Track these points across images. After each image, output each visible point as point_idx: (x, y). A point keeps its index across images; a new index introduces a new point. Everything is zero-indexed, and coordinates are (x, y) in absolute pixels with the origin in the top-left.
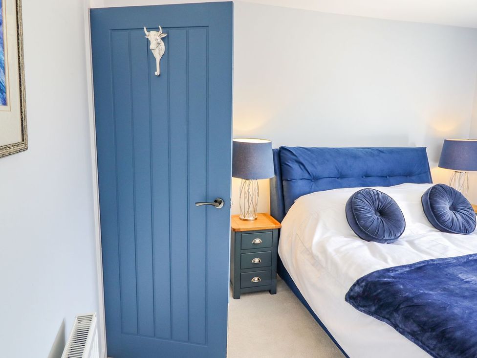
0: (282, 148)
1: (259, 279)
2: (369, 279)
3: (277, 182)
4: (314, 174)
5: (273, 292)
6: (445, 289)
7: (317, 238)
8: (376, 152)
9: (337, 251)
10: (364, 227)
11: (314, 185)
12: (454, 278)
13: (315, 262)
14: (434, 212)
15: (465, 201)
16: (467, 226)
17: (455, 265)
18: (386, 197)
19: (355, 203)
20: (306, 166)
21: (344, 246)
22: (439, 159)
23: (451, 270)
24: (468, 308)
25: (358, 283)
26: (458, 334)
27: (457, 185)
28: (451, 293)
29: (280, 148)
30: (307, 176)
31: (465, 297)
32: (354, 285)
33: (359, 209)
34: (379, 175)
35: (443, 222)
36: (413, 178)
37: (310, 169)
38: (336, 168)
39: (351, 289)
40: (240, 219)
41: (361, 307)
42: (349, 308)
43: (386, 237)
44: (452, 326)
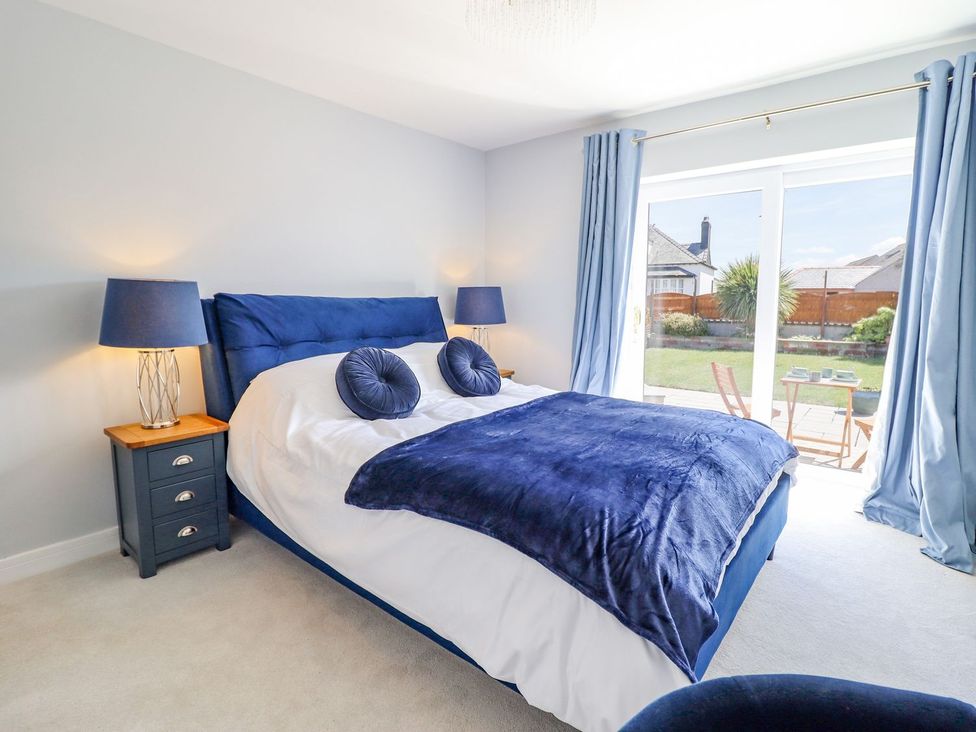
0: (219, 296)
1: (193, 530)
2: (377, 462)
3: (213, 355)
4: (281, 337)
5: (223, 545)
6: (472, 449)
7: (293, 428)
8: (374, 303)
9: (327, 439)
10: (364, 399)
11: (283, 354)
12: (480, 436)
13: (294, 463)
14: (453, 373)
15: (486, 357)
16: (491, 384)
17: (481, 425)
18: (393, 357)
19: (349, 367)
20: (267, 325)
21: (337, 430)
22: (454, 313)
23: (477, 430)
24: (498, 461)
25: (362, 471)
26: (491, 489)
27: (477, 339)
28: (480, 451)
29: (215, 296)
30: (268, 339)
31: (494, 452)
32: (357, 475)
33: (355, 375)
34: (381, 334)
35: (464, 384)
36: (426, 338)
37: (273, 328)
38: (316, 324)
39: (353, 483)
40: (143, 428)
41: (370, 502)
42: (353, 509)
43: (397, 411)
44: (483, 483)
